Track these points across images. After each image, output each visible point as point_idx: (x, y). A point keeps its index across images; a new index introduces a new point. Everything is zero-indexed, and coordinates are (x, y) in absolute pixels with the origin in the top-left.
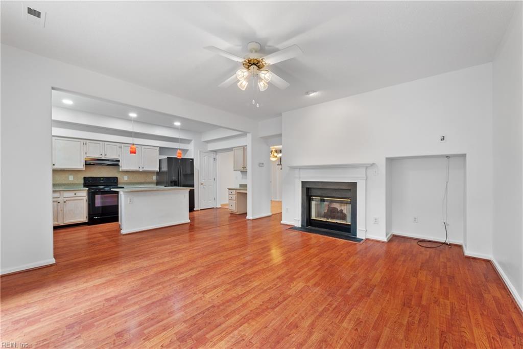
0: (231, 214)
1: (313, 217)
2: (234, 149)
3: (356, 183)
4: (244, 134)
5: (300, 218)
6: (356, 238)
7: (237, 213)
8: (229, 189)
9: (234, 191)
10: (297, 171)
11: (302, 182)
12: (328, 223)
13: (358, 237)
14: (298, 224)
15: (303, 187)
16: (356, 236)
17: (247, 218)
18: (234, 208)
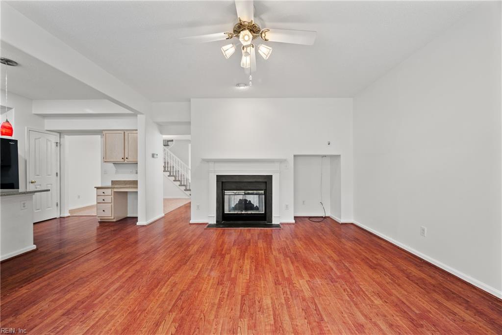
0: (100, 222)
1: (226, 211)
2: (104, 132)
3: (272, 176)
4: (135, 114)
5: (215, 215)
6: (272, 224)
7: (115, 220)
8: (98, 188)
9: (110, 190)
10: (211, 164)
11: (217, 176)
12: (243, 215)
13: (273, 223)
14: (213, 221)
15: (217, 181)
16: (272, 222)
17: (138, 224)
18: (110, 214)
